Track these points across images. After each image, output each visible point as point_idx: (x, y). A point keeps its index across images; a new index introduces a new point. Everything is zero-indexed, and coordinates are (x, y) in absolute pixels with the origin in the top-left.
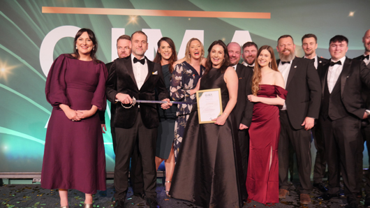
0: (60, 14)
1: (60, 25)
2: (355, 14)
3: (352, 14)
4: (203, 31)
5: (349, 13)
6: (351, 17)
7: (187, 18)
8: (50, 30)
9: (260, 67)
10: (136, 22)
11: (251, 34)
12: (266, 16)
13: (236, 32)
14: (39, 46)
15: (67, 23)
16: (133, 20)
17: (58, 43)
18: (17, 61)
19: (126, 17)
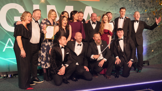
1: (9, 3)
4: (73, 6)
8: (4, 5)
9: (104, 23)
10: (44, 2)
11: (92, 8)
12: (98, 0)
13: (87, 7)
15: (12, 2)
17: (8, 11)
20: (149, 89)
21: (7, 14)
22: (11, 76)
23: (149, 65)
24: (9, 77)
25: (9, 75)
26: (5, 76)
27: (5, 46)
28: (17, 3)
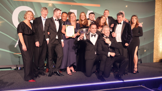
0: (21, 1)
1: (21, 6)
2: (128, 6)
3: (127, 6)
5: (125, 6)
6: (126, 7)
7: (71, 5)
8: (17, 8)
12: (99, 5)
14: (12, 14)
15: (24, 5)
16: (50, 5)
17: (20, 13)
18: (2, 20)
19: (47, 4)
20: (142, 86)
21: (19, 15)
22: (21, 68)
23: (141, 63)
24: (19, 69)
25: (19, 68)
26: (15, 68)
27: (16, 42)
28: (27, 6)
